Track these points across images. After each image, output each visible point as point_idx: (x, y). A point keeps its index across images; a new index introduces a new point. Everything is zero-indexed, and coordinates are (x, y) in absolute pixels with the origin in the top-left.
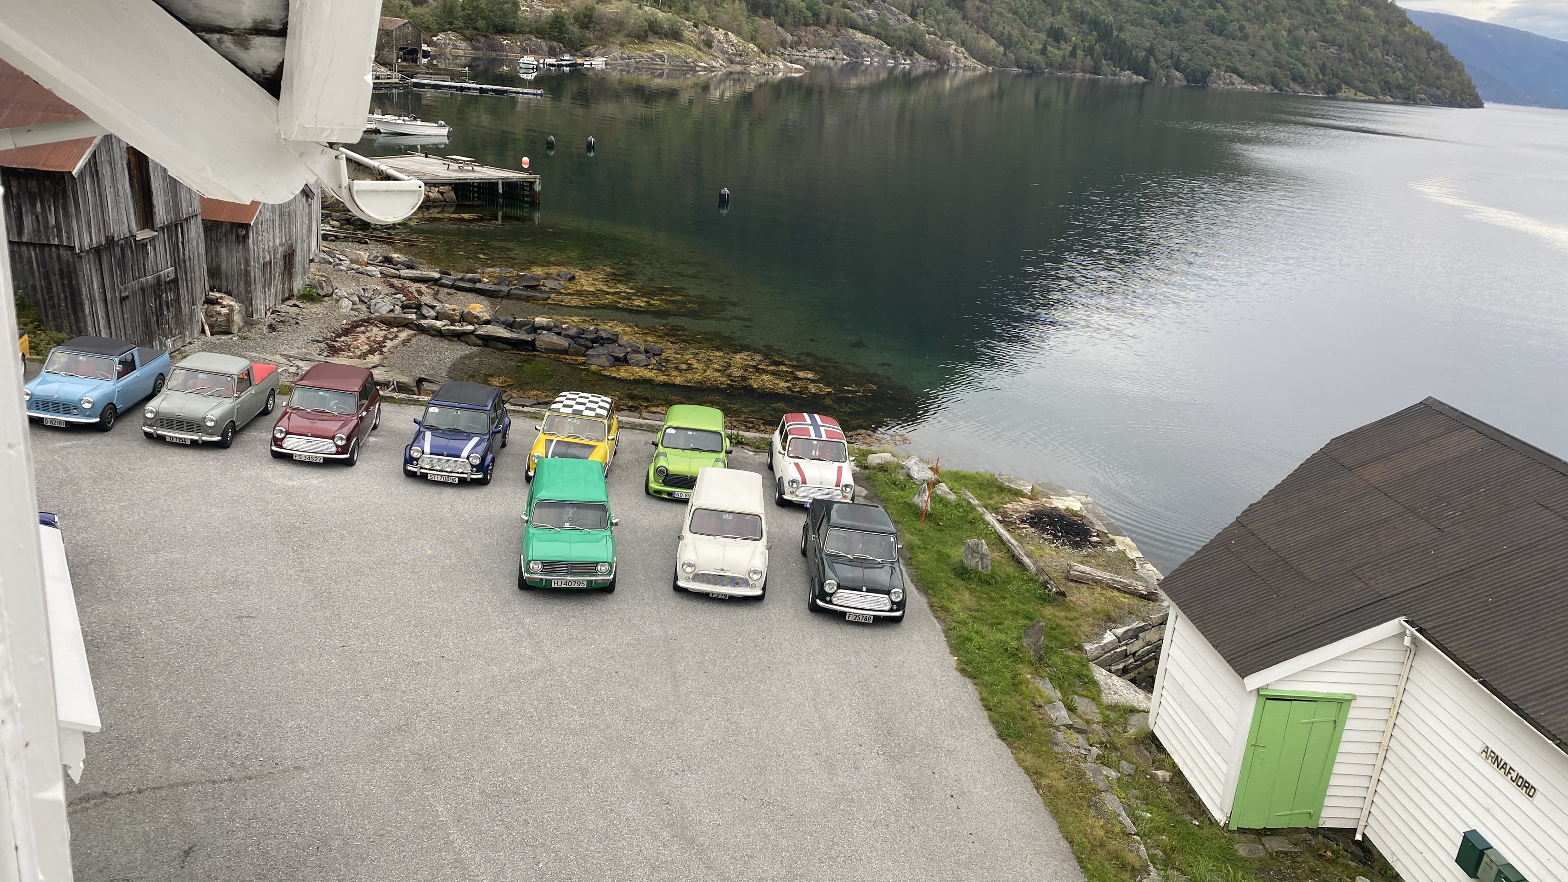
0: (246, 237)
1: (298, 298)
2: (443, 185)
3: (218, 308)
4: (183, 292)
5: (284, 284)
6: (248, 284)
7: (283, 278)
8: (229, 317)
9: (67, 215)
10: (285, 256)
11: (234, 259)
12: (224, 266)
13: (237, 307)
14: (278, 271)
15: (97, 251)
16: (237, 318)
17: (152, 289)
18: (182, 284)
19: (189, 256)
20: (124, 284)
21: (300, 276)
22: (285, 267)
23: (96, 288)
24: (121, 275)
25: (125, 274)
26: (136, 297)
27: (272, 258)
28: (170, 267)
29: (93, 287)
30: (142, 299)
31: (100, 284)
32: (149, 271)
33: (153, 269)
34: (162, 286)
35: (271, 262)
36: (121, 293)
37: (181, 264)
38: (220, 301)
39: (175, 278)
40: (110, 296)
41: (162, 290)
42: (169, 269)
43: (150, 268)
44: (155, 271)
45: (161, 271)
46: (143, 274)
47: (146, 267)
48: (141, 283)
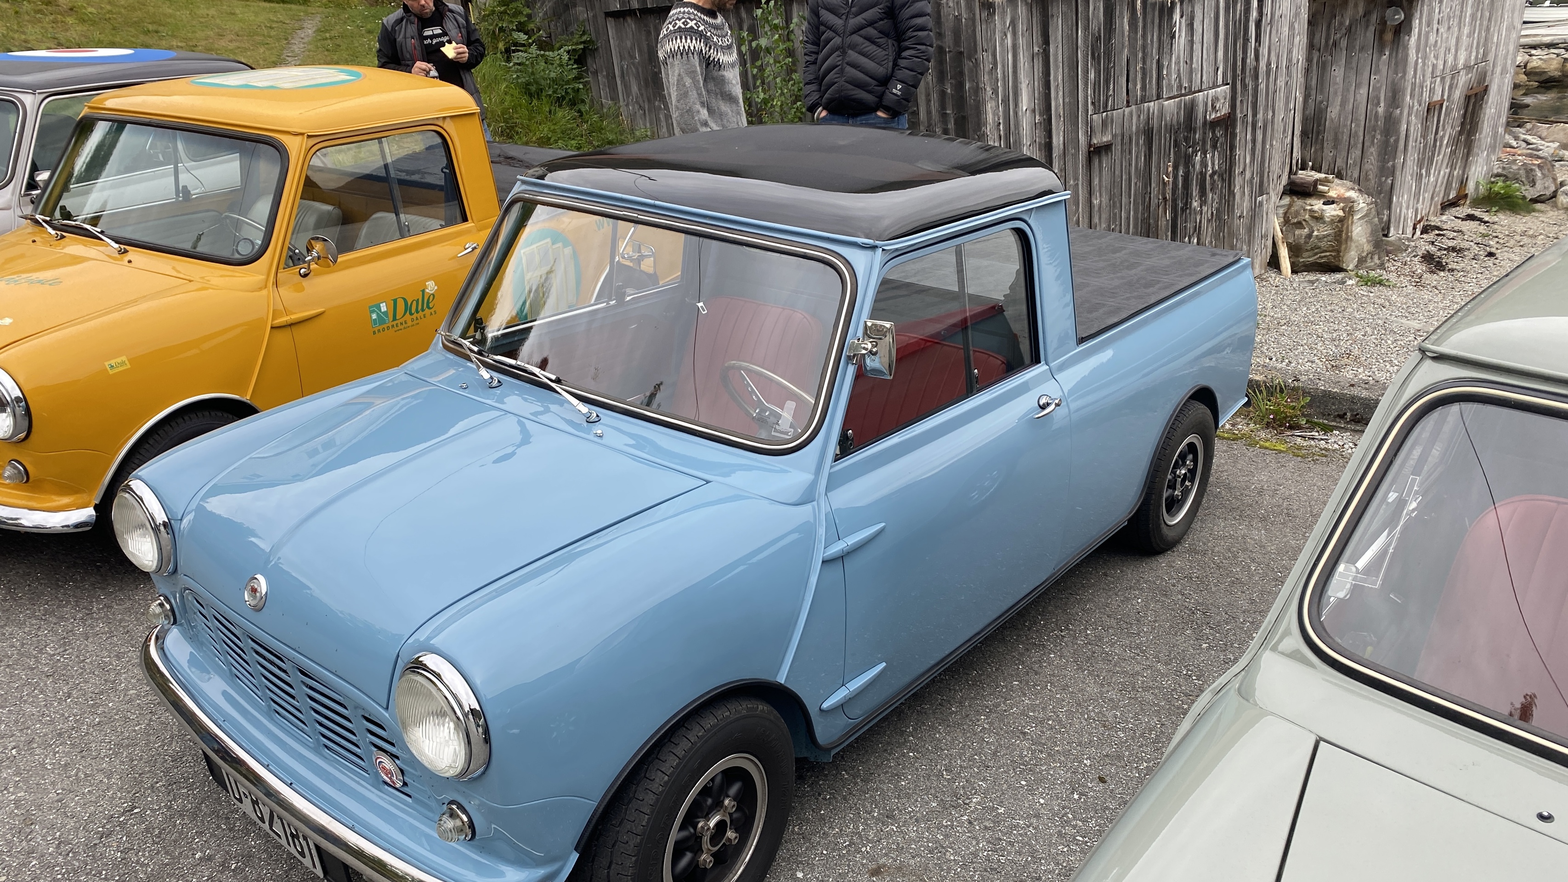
0: (1402, 30)
1: (1478, 202)
3: (1317, 205)
4: (1243, 155)
5: (1453, 167)
6: (1388, 151)
7: (1453, 153)
8: (1341, 226)
10: (1468, 98)
11: (1363, 91)
12: (1333, 112)
13: (1362, 203)
14: (1449, 131)
16: (1359, 232)
17: (1171, 137)
18: (1244, 134)
19: (1269, 64)
20: (1102, 111)
21: (1486, 152)
22: (1463, 124)
23: (1024, 109)
24: (1097, 84)
25: (1107, 82)
26: (1130, 153)
27: (1445, 97)
28: (1221, 83)
29: (1016, 105)
30: (1143, 158)
31: (1039, 100)
32: (1170, 86)
33: (1180, 80)
34: (1195, 133)
35: (1441, 105)
36: (1093, 133)
37: (1247, 82)
38: (1321, 188)
39: (1229, 117)
40: (1061, 138)
41: (1195, 144)
42: (1219, 89)
43: (1174, 76)
44: (1185, 87)
45: (1199, 91)
46: (1154, 92)
47: (1165, 72)
48: (1146, 116)
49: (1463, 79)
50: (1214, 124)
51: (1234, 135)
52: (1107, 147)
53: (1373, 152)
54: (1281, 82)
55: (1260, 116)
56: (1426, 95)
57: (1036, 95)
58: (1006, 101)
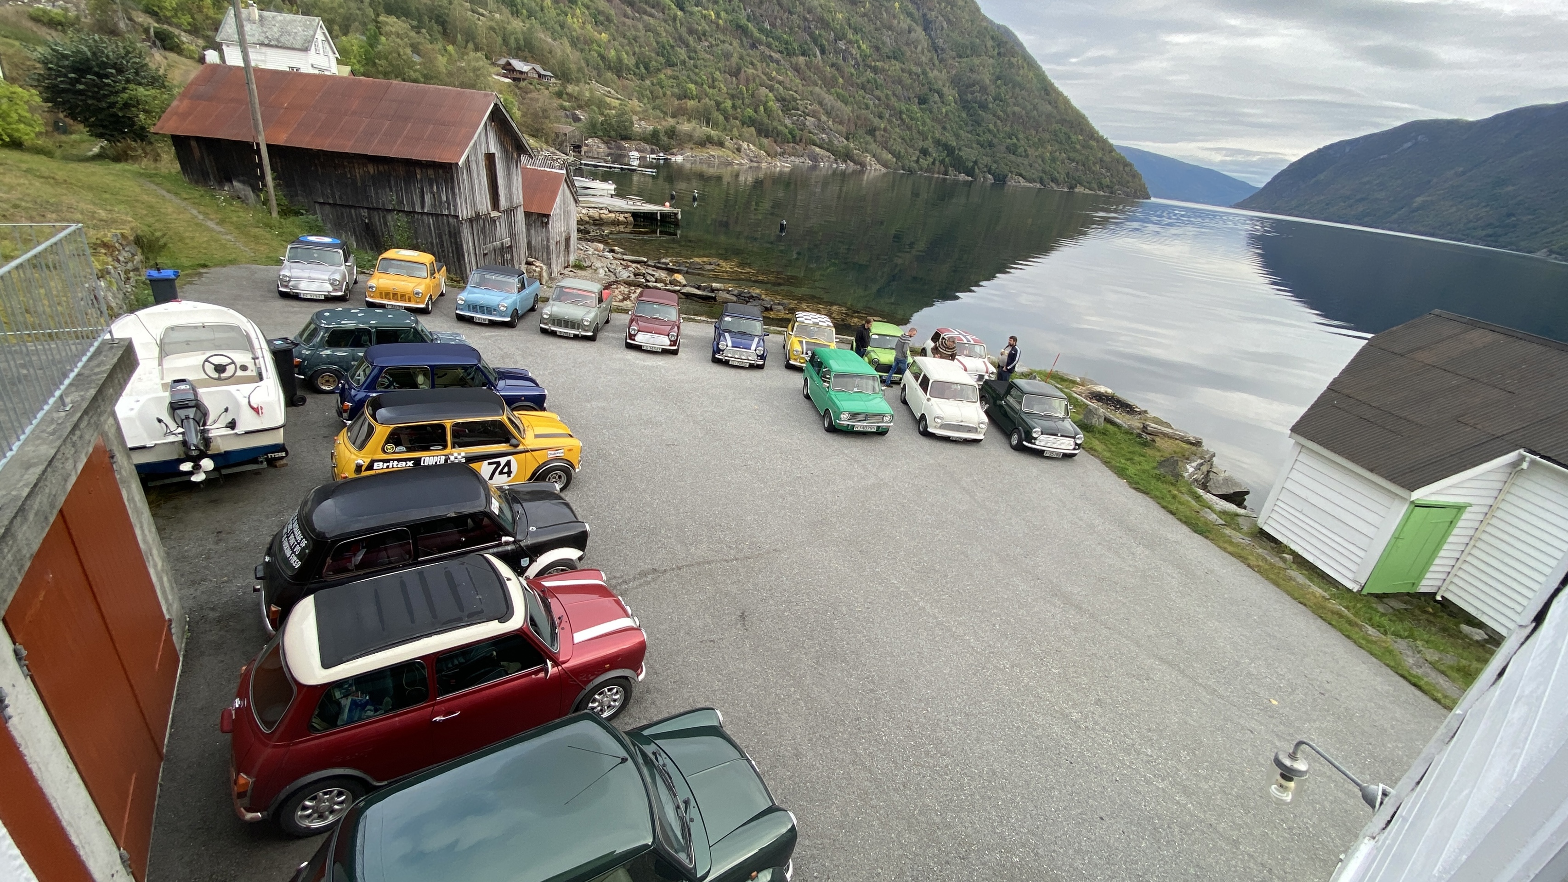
0: (547, 223)
1: (573, 267)
2: (627, 212)
3: (534, 267)
4: (515, 254)
5: (565, 258)
6: (548, 254)
7: (565, 254)
8: (540, 273)
9: (454, 193)
10: (566, 238)
11: (540, 237)
12: (533, 242)
13: (544, 267)
14: (563, 248)
15: (471, 221)
16: (545, 274)
17: (499, 251)
18: (515, 250)
19: (518, 232)
20: (485, 245)
21: (573, 253)
22: (566, 246)
23: (471, 245)
24: (483, 239)
25: (485, 239)
26: (492, 255)
27: (560, 239)
28: (508, 237)
30: (494, 256)
31: (473, 243)
32: (498, 239)
34: (504, 250)
36: (484, 251)
37: (513, 237)
38: (534, 263)
39: (511, 246)
40: (478, 252)
41: (505, 252)
42: (508, 239)
43: (498, 236)
44: (501, 239)
45: (504, 239)
46: (495, 240)
47: (496, 236)
48: (494, 246)
49: (564, 235)
50: (508, 247)
51: (513, 250)
52: (487, 254)
53: (545, 254)
54: (521, 236)
55: (518, 245)
56: (555, 239)
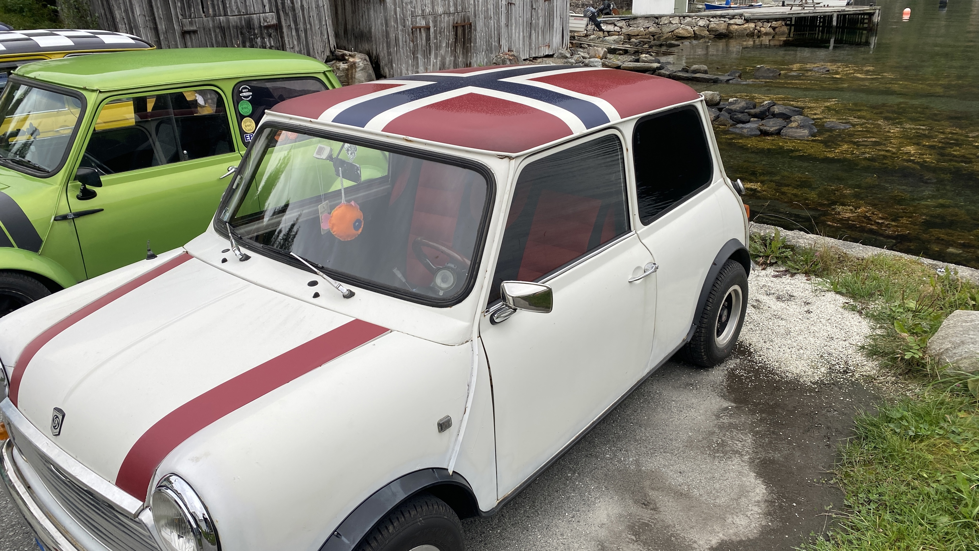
2: (776, 20)
4: (291, 41)
7: (453, 51)
10: (455, 28)
17: (237, 31)
18: (290, 33)
19: (302, 6)
20: (188, 18)
21: (484, 53)
22: (456, 39)
23: (138, 14)
24: (183, 8)
25: (189, 7)
26: (211, 34)
27: (431, 25)
28: (268, 11)
29: (133, 13)
30: (220, 38)
31: (147, 11)
32: (232, 11)
33: (239, 9)
34: (254, 29)
35: (428, 29)
36: (184, 26)
37: (287, 12)
38: (347, 58)
39: (277, 25)
40: (164, 27)
41: (255, 34)
42: (267, 14)
43: (234, 8)
44: (243, 12)
45: (255, 14)
46: (222, 13)
47: (228, 6)
48: (218, 21)
49: (446, 19)
50: (268, 27)
51: (282, 33)
52: (195, 32)
54: (314, 13)
55: (301, 26)
56: (409, 23)
57: (145, 10)
58: (126, 11)
